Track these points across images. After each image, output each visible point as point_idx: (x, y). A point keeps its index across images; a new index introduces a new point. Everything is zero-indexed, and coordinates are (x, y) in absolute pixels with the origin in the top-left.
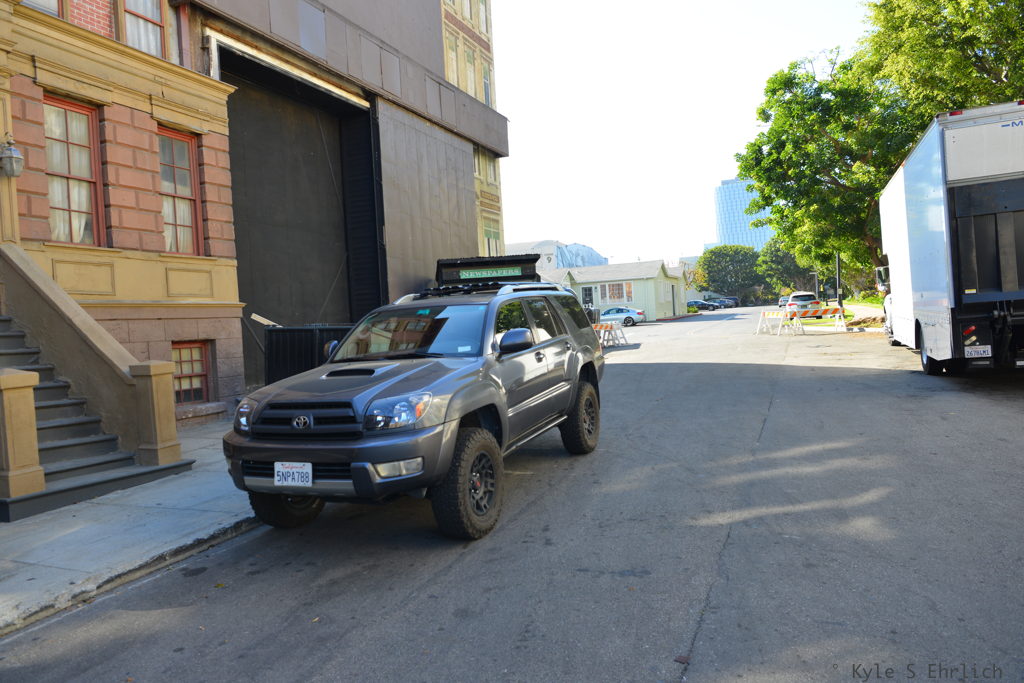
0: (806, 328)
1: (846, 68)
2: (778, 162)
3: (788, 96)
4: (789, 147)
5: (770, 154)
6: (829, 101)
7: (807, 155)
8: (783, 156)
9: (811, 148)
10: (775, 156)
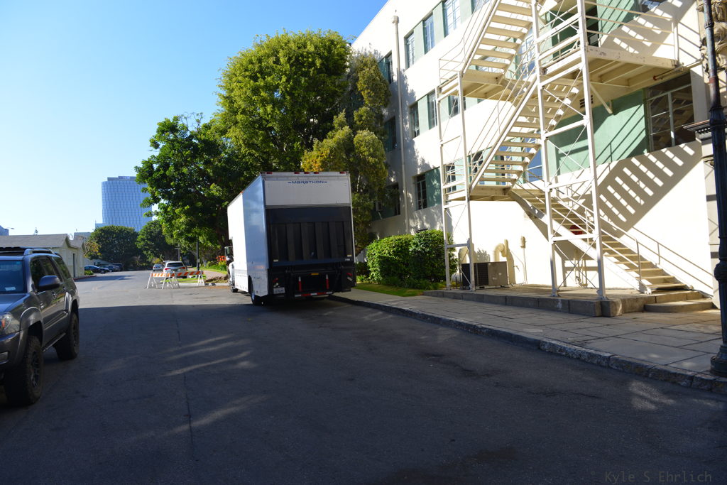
0: (180, 284)
1: (207, 127)
2: (164, 176)
3: (172, 137)
4: (172, 168)
5: (158, 170)
6: (197, 145)
7: (183, 174)
8: (167, 173)
9: (185, 170)
10: (162, 172)
